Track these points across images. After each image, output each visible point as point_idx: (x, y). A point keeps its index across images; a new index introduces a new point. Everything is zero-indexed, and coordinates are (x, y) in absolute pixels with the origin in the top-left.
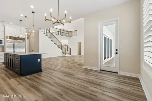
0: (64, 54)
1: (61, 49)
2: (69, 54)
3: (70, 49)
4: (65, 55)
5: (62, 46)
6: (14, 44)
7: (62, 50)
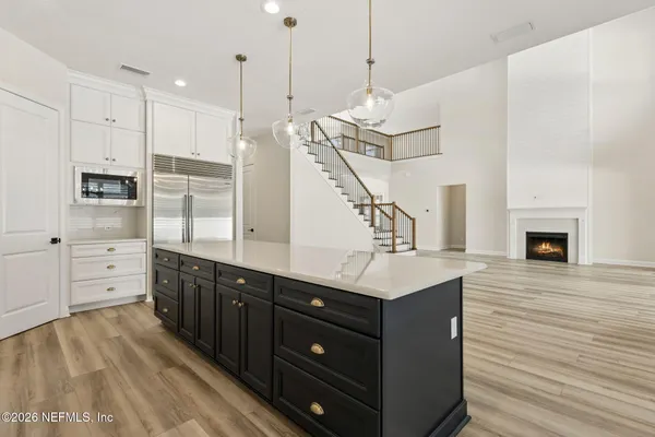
0: (387, 249)
1: (368, 223)
2: (408, 247)
3: (413, 220)
4: (394, 251)
5: (373, 206)
6: (188, 200)
7: (372, 225)
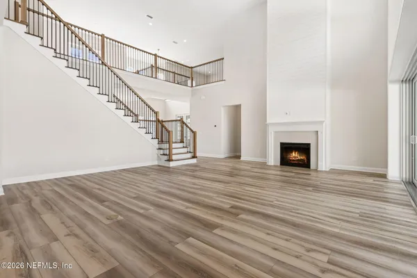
0: (166, 158)
2: (189, 155)
3: (195, 133)
4: (170, 160)
5: (158, 121)
7: (156, 137)
